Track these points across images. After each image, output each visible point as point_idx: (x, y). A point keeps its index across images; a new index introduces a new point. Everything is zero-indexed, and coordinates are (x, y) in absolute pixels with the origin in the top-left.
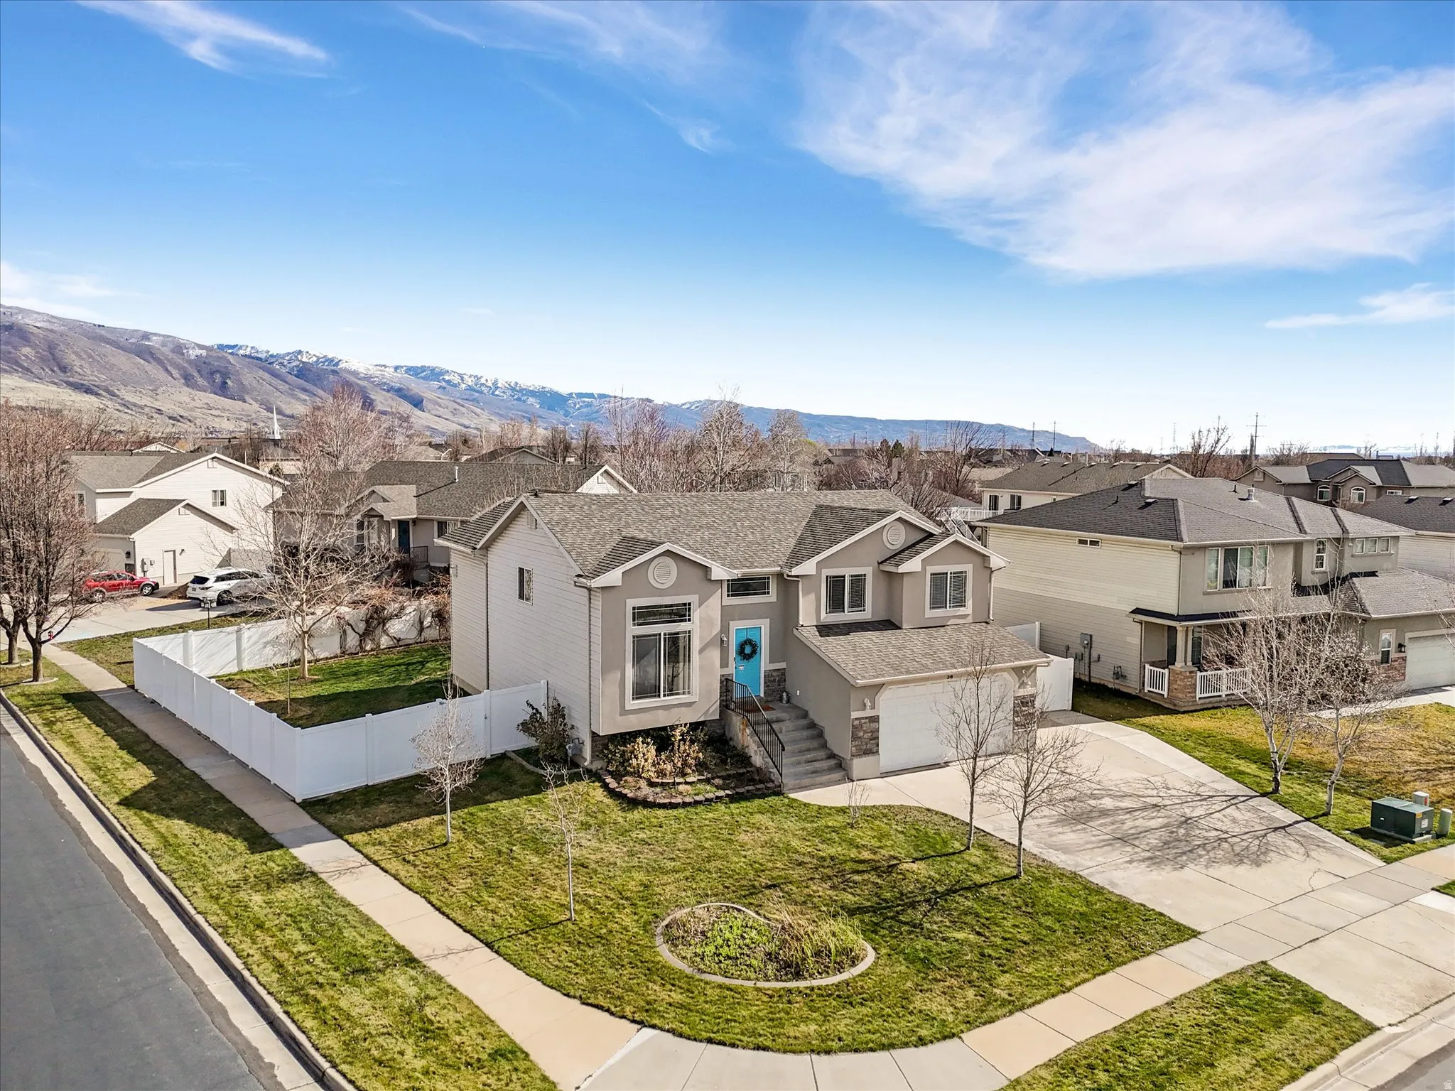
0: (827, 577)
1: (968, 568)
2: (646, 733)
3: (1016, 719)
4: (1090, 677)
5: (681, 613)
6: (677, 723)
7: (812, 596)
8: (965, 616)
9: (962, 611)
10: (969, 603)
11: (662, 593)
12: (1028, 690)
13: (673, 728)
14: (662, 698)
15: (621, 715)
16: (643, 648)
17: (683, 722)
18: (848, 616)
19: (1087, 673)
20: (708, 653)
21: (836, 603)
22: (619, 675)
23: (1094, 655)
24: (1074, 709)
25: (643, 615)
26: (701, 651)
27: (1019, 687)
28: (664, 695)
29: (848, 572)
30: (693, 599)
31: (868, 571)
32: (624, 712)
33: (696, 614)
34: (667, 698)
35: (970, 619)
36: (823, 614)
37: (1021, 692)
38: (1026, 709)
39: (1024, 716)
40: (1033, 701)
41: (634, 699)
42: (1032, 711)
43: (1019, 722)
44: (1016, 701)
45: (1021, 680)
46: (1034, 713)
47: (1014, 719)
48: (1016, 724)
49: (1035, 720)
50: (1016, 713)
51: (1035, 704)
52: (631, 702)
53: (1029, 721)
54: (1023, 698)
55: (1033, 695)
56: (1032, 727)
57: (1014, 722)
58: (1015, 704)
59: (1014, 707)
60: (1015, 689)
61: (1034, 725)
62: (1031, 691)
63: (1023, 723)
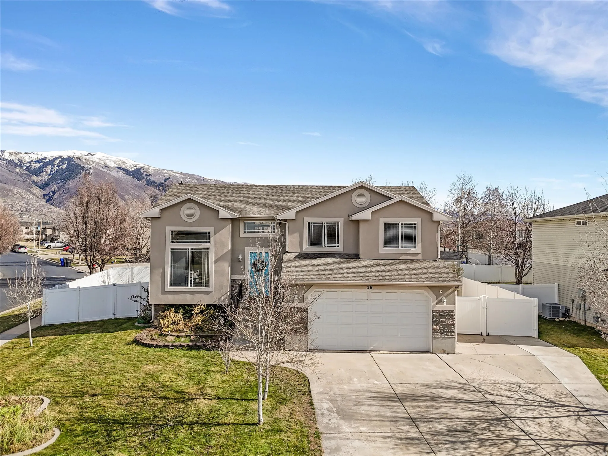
0: (309, 223)
1: (418, 221)
2: (177, 307)
3: (434, 327)
4: (585, 322)
5: (204, 237)
6: (199, 303)
7: (297, 235)
8: (417, 254)
9: (412, 251)
10: (419, 245)
11: (190, 224)
12: (445, 306)
13: (195, 305)
14: (189, 287)
15: (162, 294)
16: (176, 255)
17: (203, 303)
18: (325, 248)
19: (583, 319)
20: (220, 264)
21: (315, 240)
22: (161, 270)
23: (587, 305)
24: (539, 337)
25: (178, 237)
26: (215, 262)
27: (437, 304)
28: (191, 286)
29: (325, 221)
30: (211, 230)
31: (341, 221)
32: (164, 292)
33: (213, 239)
34: (193, 287)
35: (420, 257)
36: (305, 246)
37: (439, 307)
38: (444, 320)
39: (442, 325)
40: (453, 315)
41: (171, 285)
42: (451, 323)
43: (437, 329)
44: (434, 314)
45: (440, 298)
46: (454, 325)
47: (433, 327)
48: (435, 331)
49: (454, 330)
50: (435, 323)
51: (454, 318)
52: (169, 287)
53: (448, 330)
54: (441, 312)
55: (452, 311)
56: (451, 335)
57: (433, 329)
58: (433, 316)
59: (433, 318)
60: (433, 304)
61: (453, 334)
62: (450, 308)
63: (442, 331)
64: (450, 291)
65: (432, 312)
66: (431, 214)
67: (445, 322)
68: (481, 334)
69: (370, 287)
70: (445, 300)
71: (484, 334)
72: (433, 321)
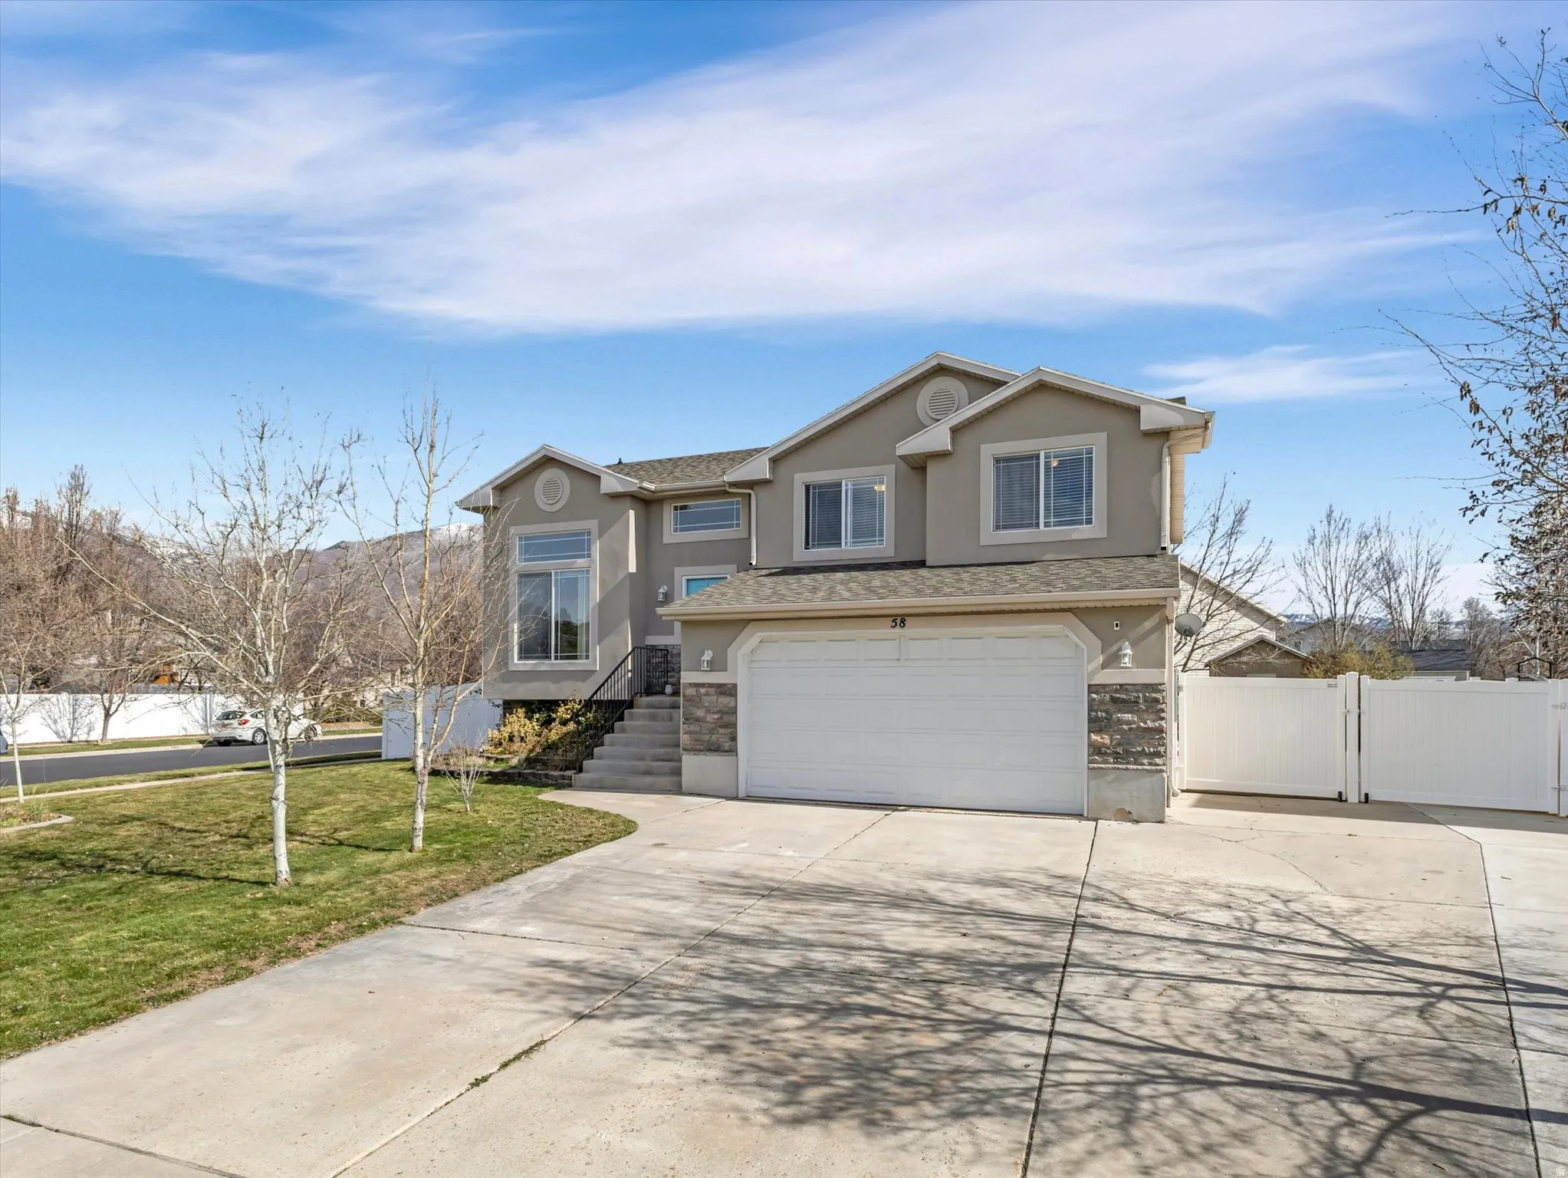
0: (807, 487)
1: (1097, 441)
3: (1094, 737)
5: (578, 544)
6: (569, 697)
8: (1093, 541)
9: (1081, 532)
10: (1101, 514)
11: (553, 517)
13: (563, 702)
14: (553, 661)
15: (503, 677)
17: (578, 697)
22: (504, 626)
25: (532, 548)
26: (602, 600)
28: (556, 658)
29: (848, 477)
30: (592, 525)
31: (888, 474)
32: (507, 674)
33: (596, 548)
34: (558, 662)
35: (1103, 549)
36: (798, 552)
37: (1110, 677)
38: (1128, 717)
39: (1123, 732)
40: (1157, 701)
41: (520, 658)
42: (1150, 724)
43: (1104, 745)
44: (1094, 696)
45: (1114, 648)
46: (1160, 730)
47: (1089, 737)
48: (1096, 750)
49: (1162, 749)
50: (1096, 724)
51: (1163, 711)
52: (516, 662)
53: (1139, 749)
54: (1116, 691)
55: (1155, 687)
56: (1150, 764)
57: (1091, 744)
58: (1091, 701)
59: (1090, 709)
60: (1091, 667)
61: (1157, 760)
62: (1145, 676)
63: (1120, 750)
64: (1148, 625)
65: (1090, 692)
66: (1136, 411)
67: (1128, 723)
68: (1340, 798)
69: (898, 621)
70: (1129, 651)
71: (1353, 797)
72: (1091, 720)
